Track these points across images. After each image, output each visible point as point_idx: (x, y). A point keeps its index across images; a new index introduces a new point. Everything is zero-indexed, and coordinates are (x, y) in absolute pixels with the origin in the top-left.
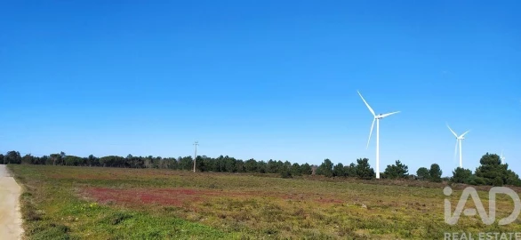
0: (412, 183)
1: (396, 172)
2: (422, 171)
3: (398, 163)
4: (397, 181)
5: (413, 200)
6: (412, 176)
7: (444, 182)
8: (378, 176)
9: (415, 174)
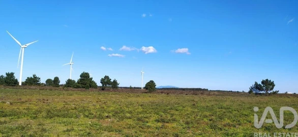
0: (42, 88)
1: (33, 82)
2: (49, 81)
3: (34, 76)
4: (33, 87)
5: (41, 97)
6: (43, 84)
7: (61, 87)
8: (20, 84)
9: (45, 83)
